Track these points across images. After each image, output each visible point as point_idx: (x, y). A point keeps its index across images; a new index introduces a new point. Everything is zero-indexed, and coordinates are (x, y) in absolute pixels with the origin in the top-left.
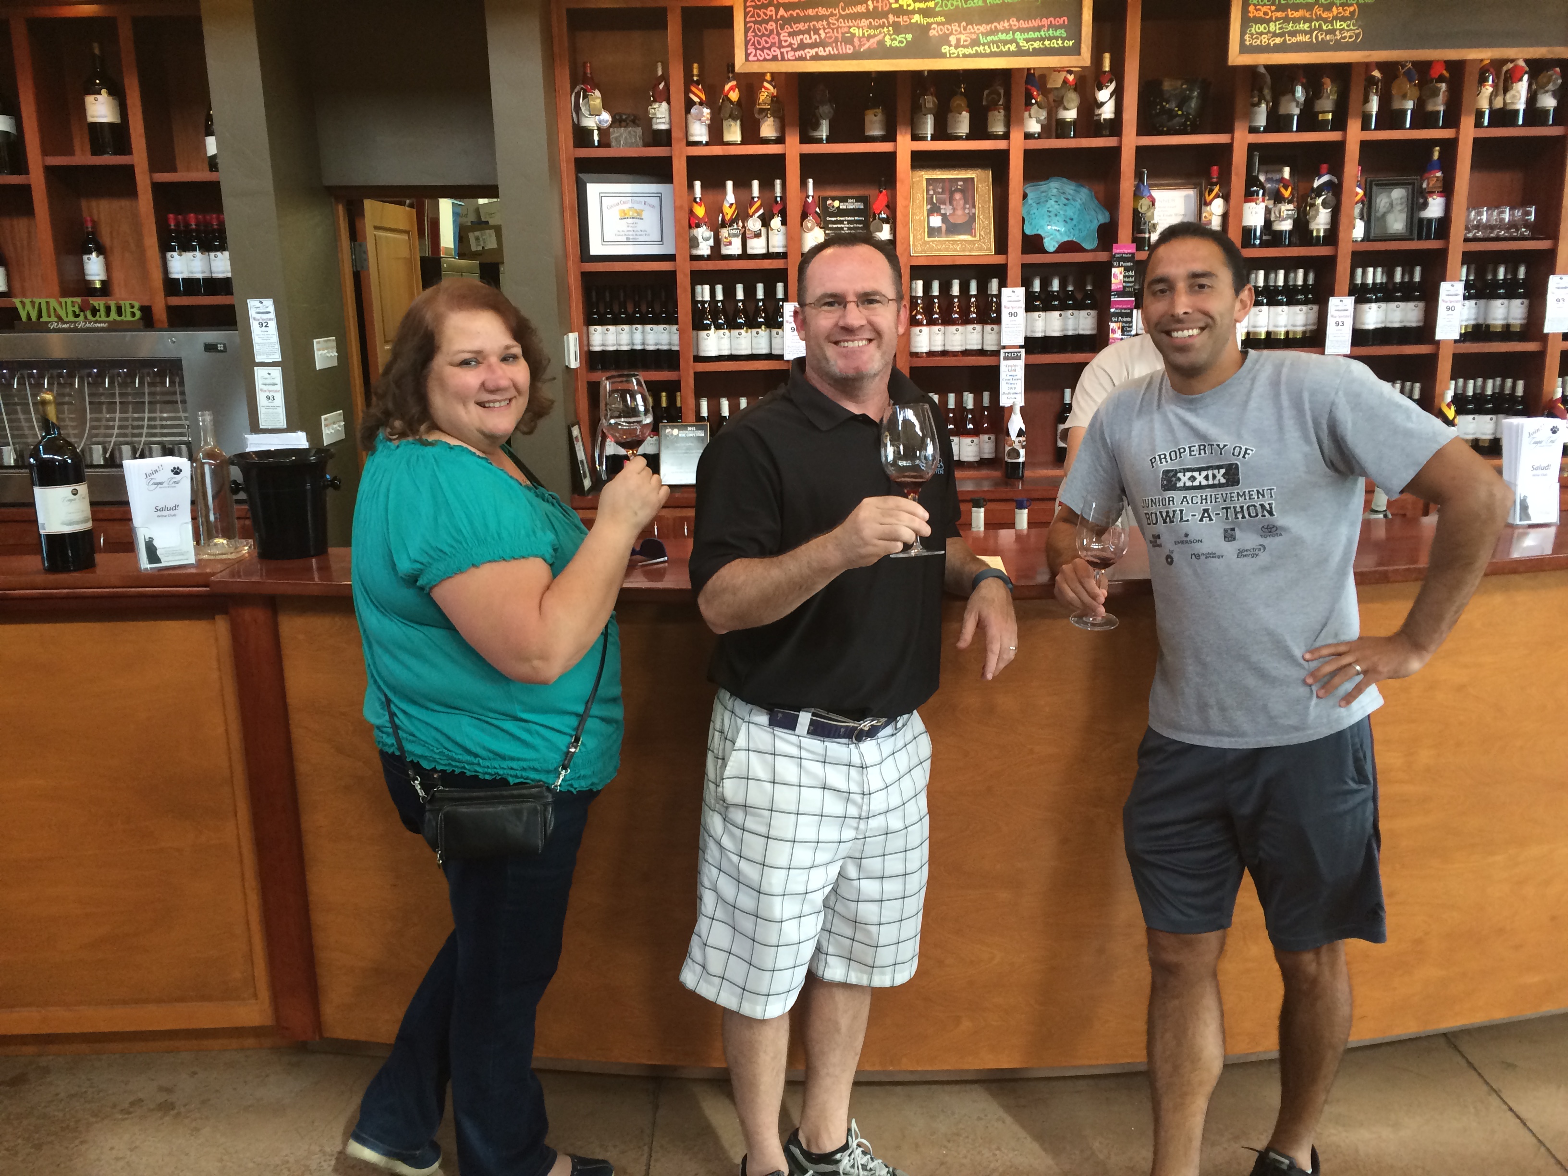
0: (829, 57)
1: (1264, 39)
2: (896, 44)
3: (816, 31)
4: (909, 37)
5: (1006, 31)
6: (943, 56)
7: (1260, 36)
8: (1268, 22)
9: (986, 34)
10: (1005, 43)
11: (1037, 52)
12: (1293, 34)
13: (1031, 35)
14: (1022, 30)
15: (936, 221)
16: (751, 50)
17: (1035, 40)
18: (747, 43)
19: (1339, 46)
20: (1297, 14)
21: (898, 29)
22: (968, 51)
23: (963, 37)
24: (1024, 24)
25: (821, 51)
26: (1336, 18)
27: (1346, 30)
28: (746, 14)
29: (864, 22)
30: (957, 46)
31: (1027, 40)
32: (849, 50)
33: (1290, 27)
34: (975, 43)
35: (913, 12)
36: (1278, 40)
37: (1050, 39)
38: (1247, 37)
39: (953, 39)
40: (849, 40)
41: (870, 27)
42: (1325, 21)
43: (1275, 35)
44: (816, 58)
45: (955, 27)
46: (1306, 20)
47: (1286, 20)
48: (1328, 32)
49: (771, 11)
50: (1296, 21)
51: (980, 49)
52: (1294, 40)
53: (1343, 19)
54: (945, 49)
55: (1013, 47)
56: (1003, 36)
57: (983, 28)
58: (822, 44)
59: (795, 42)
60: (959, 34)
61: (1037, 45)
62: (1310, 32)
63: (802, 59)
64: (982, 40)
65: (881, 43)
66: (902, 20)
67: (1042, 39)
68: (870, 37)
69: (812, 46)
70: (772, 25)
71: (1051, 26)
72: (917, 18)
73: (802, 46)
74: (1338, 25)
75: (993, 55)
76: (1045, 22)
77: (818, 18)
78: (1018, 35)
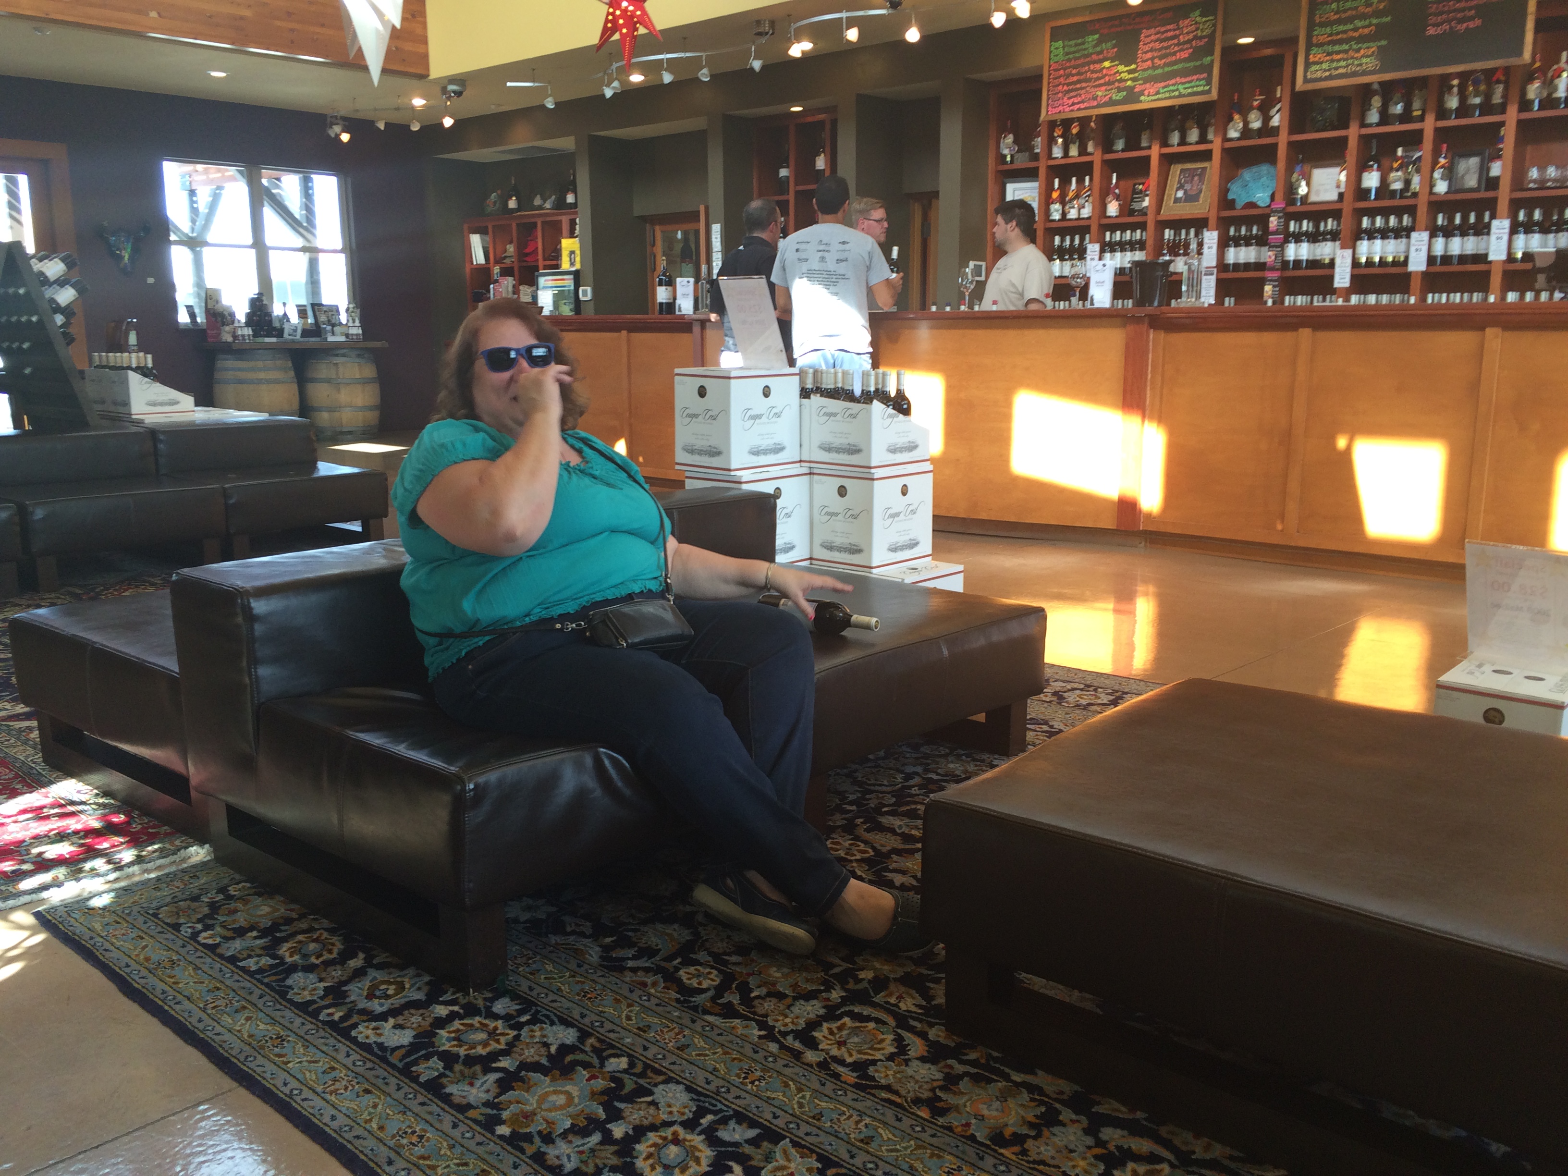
0: (1086, 108)
1: (1319, 74)
2: (1118, 98)
3: (1080, 95)
4: (1125, 93)
5: (1173, 85)
6: (1141, 102)
7: (1316, 72)
8: (1321, 63)
9: (1164, 88)
10: (1173, 91)
11: (1190, 95)
12: (1337, 68)
13: (1187, 85)
14: (1183, 83)
15: (1180, 194)
16: (1050, 109)
17: (1188, 88)
18: (1048, 105)
19: (1364, 73)
20: (1339, 57)
21: (1120, 90)
22: (1153, 98)
23: (1151, 91)
24: (1183, 80)
25: (1082, 106)
26: (1362, 56)
27: (1369, 63)
28: (1048, 91)
29: (1104, 88)
30: (1148, 96)
31: (1185, 88)
32: (1095, 103)
33: (1335, 65)
34: (1158, 93)
35: (1128, 80)
36: (1327, 74)
37: (1197, 86)
38: (1308, 73)
39: (1146, 92)
40: (1095, 98)
41: (1106, 90)
42: (1356, 58)
43: (1325, 71)
44: (1079, 109)
45: (1148, 85)
46: (1344, 60)
47: (1332, 61)
48: (1358, 65)
49: (1060, 87)
50: (1338, 61)
51: (1160, 96)
52: (1337, 72)
53: (1368, 56)
54: (1142, 98)
55: (1177, 93)
56: (1171, 88)
57: (1163, 84)
58: (1083, 102)
59: (1071, 102)
60: (1150, 88)
61: (1190, 90)
62: (1347, 66)
63: (1072, 111)
64: (1161, 91)
65: (1110, 98)
66: (1122, 85)
67: (1192, 87)
68: (1105, 96)
69: (1078, 103)
70: (1060, 95)
71: (1197, 80)
72: (1129, 83)
73: (1073, 104)
74: (1364, 60)
75: (1166, 98)
76: (1195, 77)
77: (1081, 89)
78: (1181, 87)
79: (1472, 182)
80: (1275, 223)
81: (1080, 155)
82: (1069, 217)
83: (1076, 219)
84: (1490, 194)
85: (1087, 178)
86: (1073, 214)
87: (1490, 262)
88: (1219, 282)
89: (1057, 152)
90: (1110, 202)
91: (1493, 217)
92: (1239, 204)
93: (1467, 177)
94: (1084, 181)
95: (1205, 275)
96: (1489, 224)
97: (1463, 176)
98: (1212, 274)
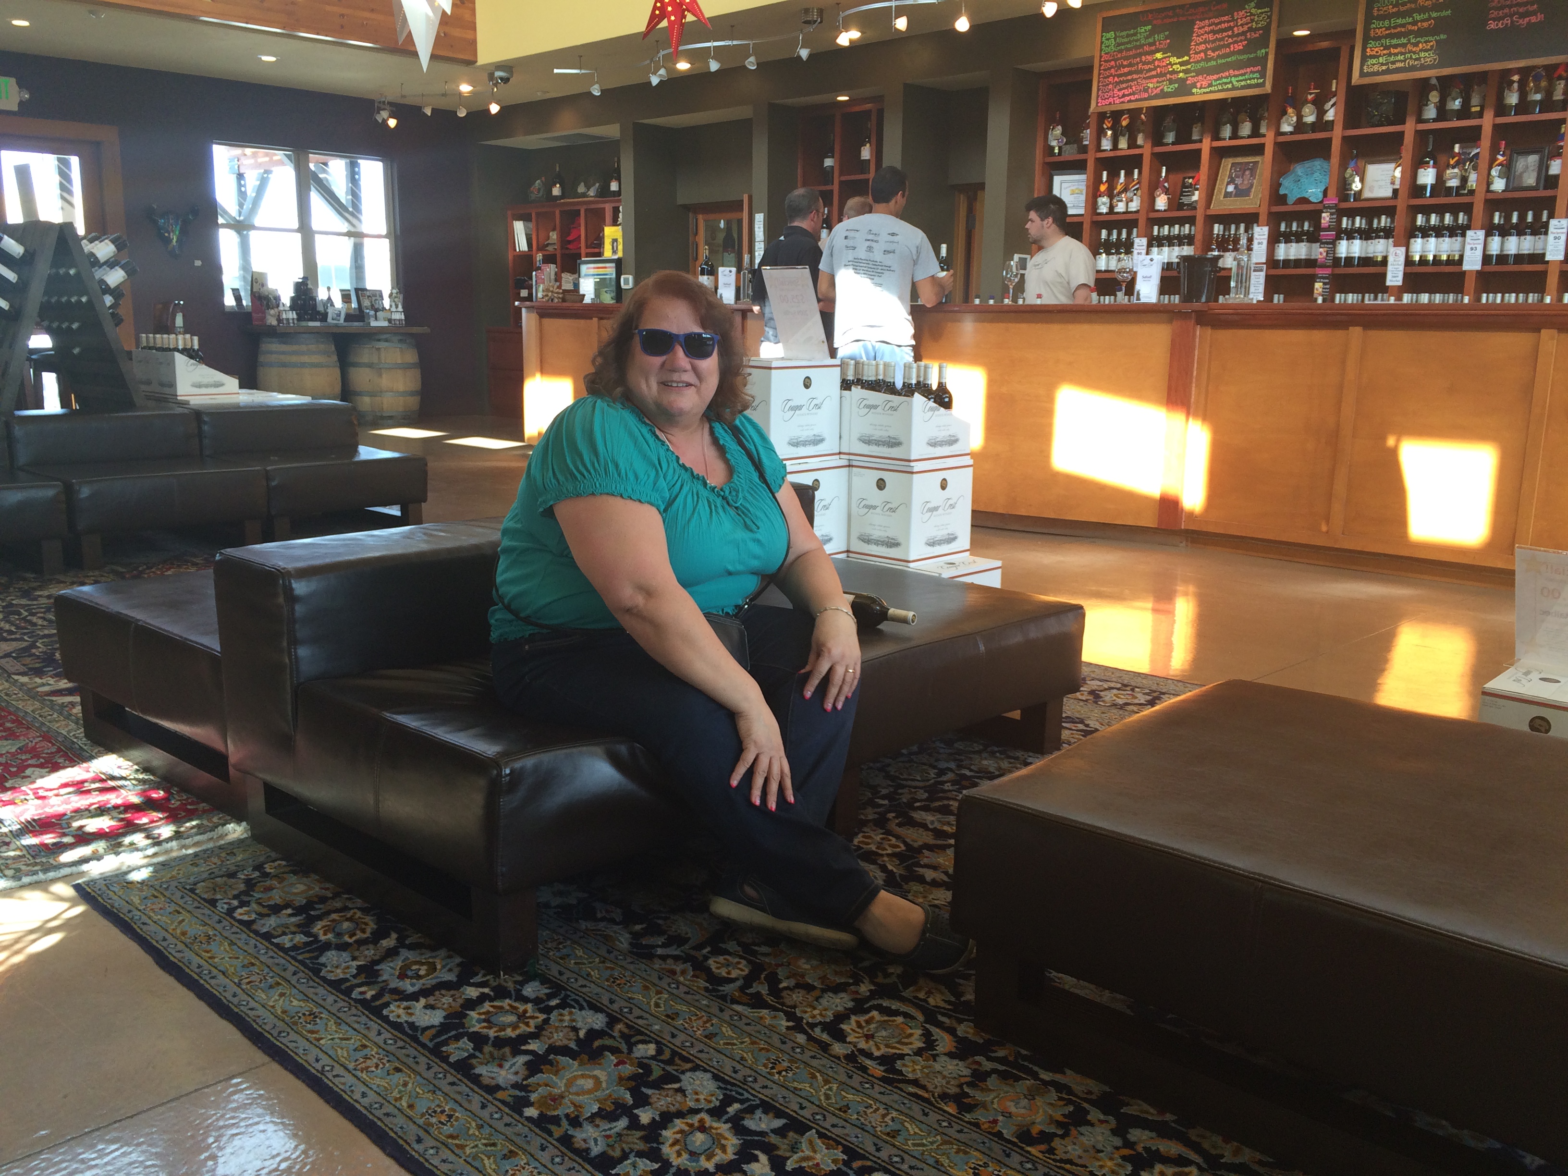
0: (1137, 100)
1: (1376, 68)
2: (1169, 90)
3: (1131, 87)
4: (1176, 85)
5: (1227, 77)
6: (1193, 94)
7: (1373, 66)
8: (1378, 57)
9: (1216, 80)
10: (1226, 83)
11: (1243, 87)
12: (1393, 63)
13: (1240, 78)
14: (1235, 76)
15: (1231, 188)
16: (1100, 100)
17: (1241, 81)
18: (1098, 96)
19: (1423, 67)
20: (1396, 51)
21: (1171, 82)
22: (1205, 90)
23: (1204, 83)
24: (1237, 73)
25: (1133, 98)
26: (1421, 50)
27: (1428, 57)
28: (1099, 82)
29: (1155, 80)
30: (1200, 88)
31: (1237, 81)
32: (1146, 95)
33: (1392, 59)
34: (1210, 85)
35: (1180, 72)
36: (1384, 68)
37: (1250, 79)
38: (1365, 67)
39: (1198, 85)
40: (1146, 90)
41: (1158, 82)
42: (1414, 53)
43: (1382, 64)
44: (1129, 101)
45: (1200, 77)
46: (1402, 54)
47: (1390, 55)
48: (1416, 59)
49: (1111, 79)
50: (1396, 55)
51: (1212, 89)
52: (1394, 66)
53: (1426, 51)
54: (1194, 90)
55: (1230, 86)
56: (1225, 80)
57: (1215, 77)
58: (1133, 94)
59: (1121, 94)
60: (1202, 81)
61: (1243, 83)
62: (1405, 61)
63: (1123, 102)
64: (1214, 83)
65: (1162, 90)
66: (1173, 77)
67: (1246, 80)
68: (1157, 87)
69: (1128, 95)
70: (1111, 86)
71: (1251, 72)
72: (1181, 75)
73: (1124, 96)
74: (1422, 55)
75: (1219, 91)
76: (1248, 70)
77: (1132, 80)
78: (1233, 79)
79: (1530, 180)
80: (1328, 219)
81: (1129, 148)
82: (1116, 210)
83: (1124, 213)
84: (1549, 193)
85: (1136, 171)
86: (1120, 207)
87: (1548, 262)
88: (1268, 278)
89: (1106, 144)
90: (1160, 195)
91: (1551, 216)
92: (1291, 199)
93: (1525, 175)
94: (1133, 173)
95: (1255, 271)
96: (1547, 223)
97: (1522, 173)
98: (1261, 270)
